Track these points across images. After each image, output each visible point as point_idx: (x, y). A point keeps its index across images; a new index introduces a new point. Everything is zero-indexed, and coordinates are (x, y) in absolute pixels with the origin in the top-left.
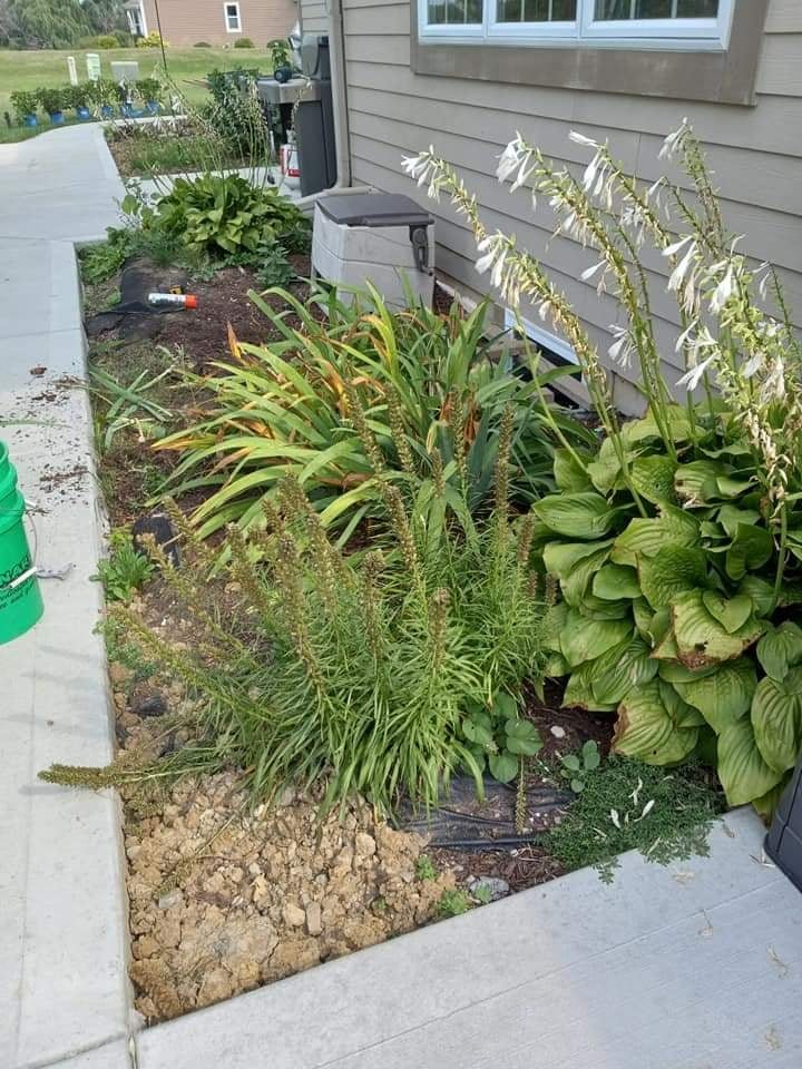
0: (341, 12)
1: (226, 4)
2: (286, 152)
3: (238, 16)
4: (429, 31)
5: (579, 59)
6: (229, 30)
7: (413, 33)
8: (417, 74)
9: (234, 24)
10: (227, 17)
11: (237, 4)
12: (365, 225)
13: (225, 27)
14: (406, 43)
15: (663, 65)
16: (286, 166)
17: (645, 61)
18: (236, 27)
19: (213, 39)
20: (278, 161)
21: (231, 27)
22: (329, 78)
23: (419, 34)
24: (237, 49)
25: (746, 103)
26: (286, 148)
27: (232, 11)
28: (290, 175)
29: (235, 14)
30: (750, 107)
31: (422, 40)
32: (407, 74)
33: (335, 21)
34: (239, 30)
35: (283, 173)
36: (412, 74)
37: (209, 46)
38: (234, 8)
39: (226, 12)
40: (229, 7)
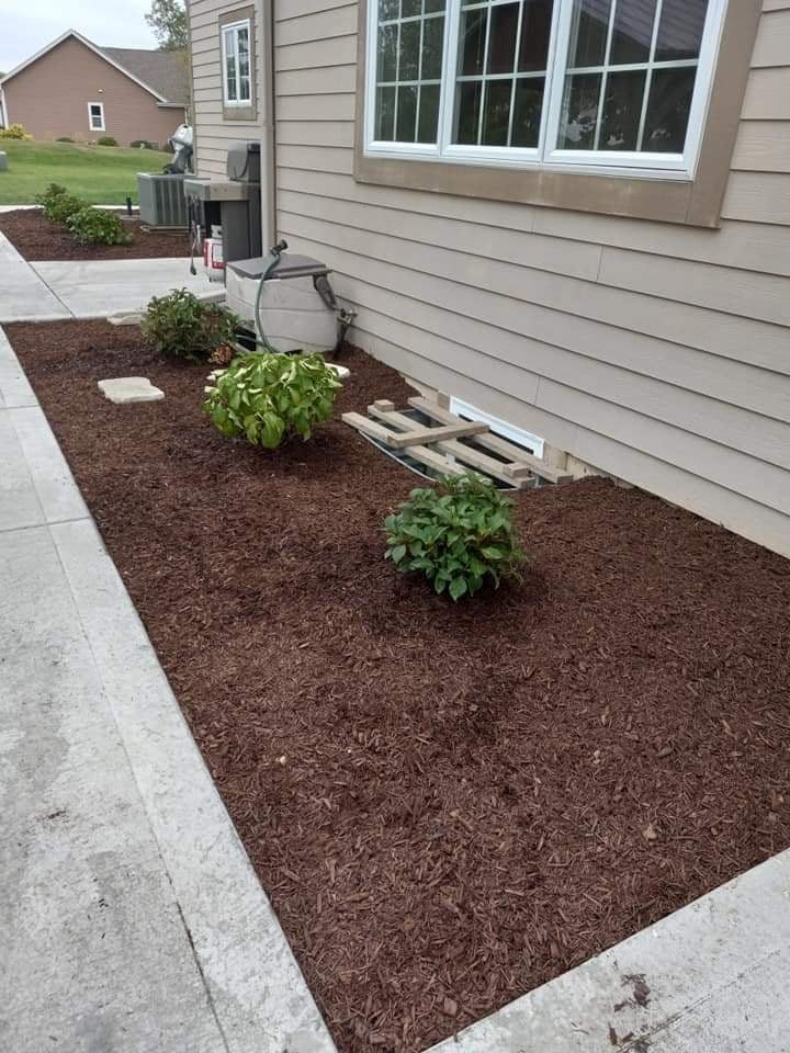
0: (274, 124)
1: (90, 104)
2: (210, 246)
3: (102, 116)
4: (374, 147)
5: (540, 181)
6: (92, 128)
7: (358, 147)
8: (358, 183)
9: (97, 123)
10: (91, 116)
11: (101, 105)
12: (276, 278)
13: (88, 125)
14: (350, 156)
15: (629, 190)
16: (210, 258)
17: (610, 186)
18: (100, 126)
19: (77, 135)
20: (203, 254)
21: (95, 125)
22: (259, 181)
23: (365, 148)
24: (101, 147)
25: (712, 225)
26: (209, 241)
27: (96, 110)
28: (214, 267)
29: (99, 114)
30: (716, 230)
31: (366, 153)
32: (351, 183)
33: (268, 131)
34: (103, 129)
35: (206, 264)
36: (353, 183)
37: (72, 142)
38: (98, 108)
39: (90, 112)
40: (93, 107)
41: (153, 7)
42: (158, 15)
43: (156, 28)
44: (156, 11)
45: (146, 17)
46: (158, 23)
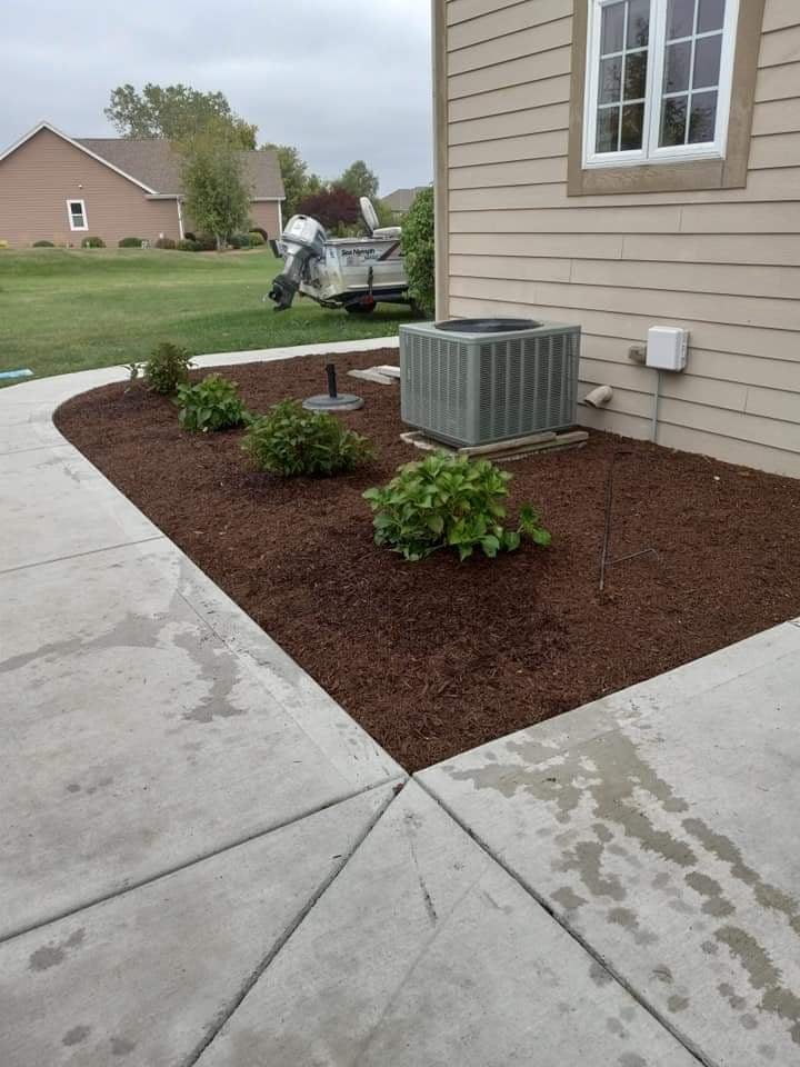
1: (69, 202)
3: (84, 214)
6: (73, 228)
9: (79, 222)
10: (71, 215)
11: (82, 202)
13: (69, 226)
18: (82, 225)
19: (56, 239)
21: (76, 225)
27: (76, 208)
29: (80, 212)
34: (85, 228)
37: (52, 245)
38: (79, 205)
39: (70, 210)
40: (72, 205)
41: (113, 100)
42: (119, 108)
43: (117, 121)
44: (116, 105)
45: (105, 111)
46: (119, 115)
